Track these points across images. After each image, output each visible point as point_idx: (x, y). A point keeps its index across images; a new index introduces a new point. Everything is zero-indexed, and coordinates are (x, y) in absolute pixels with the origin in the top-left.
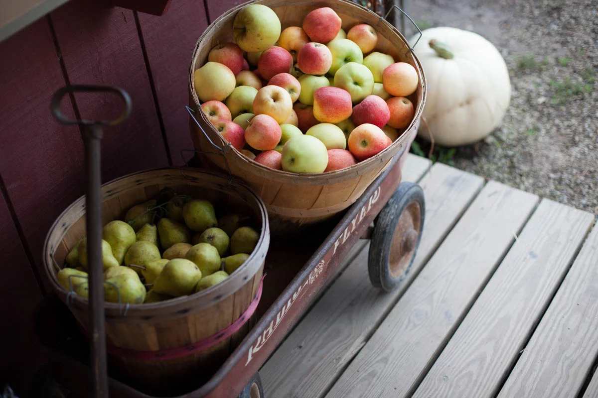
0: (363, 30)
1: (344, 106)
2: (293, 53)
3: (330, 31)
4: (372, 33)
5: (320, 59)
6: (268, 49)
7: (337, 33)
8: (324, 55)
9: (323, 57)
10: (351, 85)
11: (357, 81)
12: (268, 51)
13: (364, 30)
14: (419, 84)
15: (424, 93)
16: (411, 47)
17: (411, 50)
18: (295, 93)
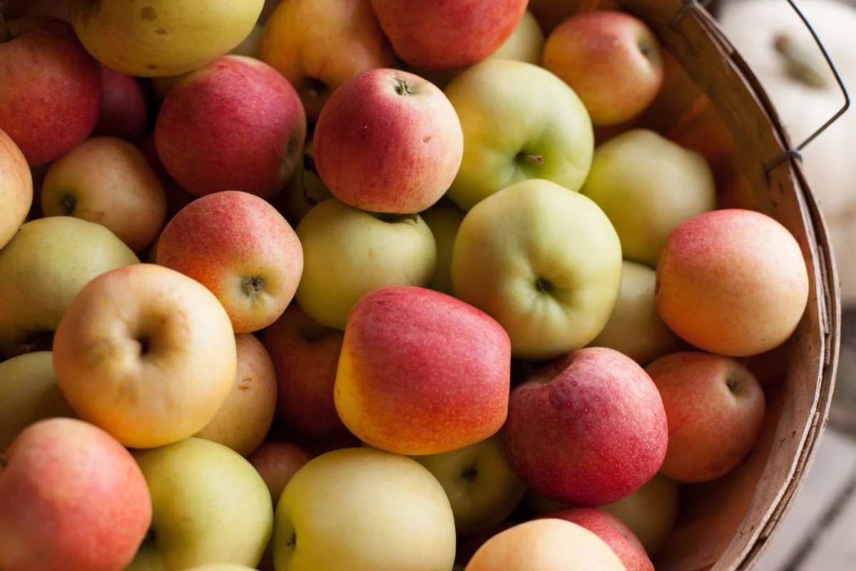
0: (610, 39)
1: (473, 403)
2: (313, 93)
3: (474, 27)
4: (645, 52)
5: (405, 156)
6: (207, 66)
7: (504, 35)
8: (427, 140)
9: (421, 150)
10: (522, 293)
11: (550, 277)
12: (201, 75)
13: (614, 38)
14: (808, 317)
15: (827, 369)
16: (795, 143)
17: (790, 159)
18: (271, 294)
